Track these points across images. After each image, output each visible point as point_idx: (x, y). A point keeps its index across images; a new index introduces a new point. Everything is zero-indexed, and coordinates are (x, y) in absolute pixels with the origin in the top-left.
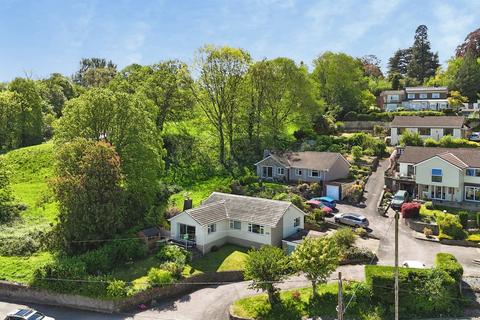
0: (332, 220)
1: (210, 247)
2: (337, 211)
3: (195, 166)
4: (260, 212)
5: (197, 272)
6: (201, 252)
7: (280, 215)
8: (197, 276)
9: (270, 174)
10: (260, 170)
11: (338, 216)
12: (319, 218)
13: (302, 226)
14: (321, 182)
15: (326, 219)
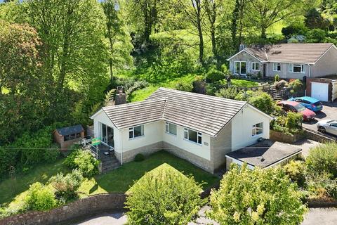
0: (313, 128)
1: (133, 155)
2: (322, 115)
3: (176, 64)
4: (202, 113)
5: (100, 191)
6: (118, 161)
7: (226, 119)
8: (98, 197)
9: (244, 70)
10: (233, 66)
11: (322, 122)
12: (292, 124)
13: (266, 134)
14: (305, 78)
15: (305, 126)
